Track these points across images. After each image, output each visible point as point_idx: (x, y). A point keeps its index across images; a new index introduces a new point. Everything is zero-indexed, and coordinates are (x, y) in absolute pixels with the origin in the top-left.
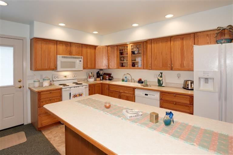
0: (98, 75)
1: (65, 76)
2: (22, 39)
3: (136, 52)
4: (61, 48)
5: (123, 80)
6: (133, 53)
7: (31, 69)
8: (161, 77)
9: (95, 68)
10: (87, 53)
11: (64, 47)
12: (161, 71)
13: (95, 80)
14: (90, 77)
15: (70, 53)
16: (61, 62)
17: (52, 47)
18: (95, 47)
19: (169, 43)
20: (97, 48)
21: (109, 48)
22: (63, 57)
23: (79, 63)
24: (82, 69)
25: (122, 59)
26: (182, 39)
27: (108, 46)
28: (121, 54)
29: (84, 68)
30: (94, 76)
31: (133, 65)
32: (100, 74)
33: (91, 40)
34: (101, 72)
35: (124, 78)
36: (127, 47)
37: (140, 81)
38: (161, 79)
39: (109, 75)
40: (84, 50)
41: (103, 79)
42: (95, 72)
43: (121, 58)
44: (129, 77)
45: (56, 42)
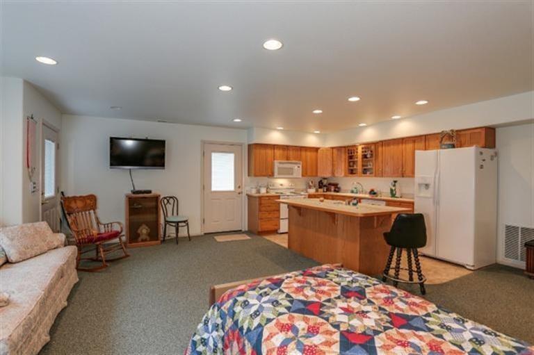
0: (321, 185)
1: (281, 185)
2: (241, 145)
3: (368, 156)
4: (278, 152)
5: (352, 192)
6: (365, 156)
7: (249, 175)
8: (394, 186)
9: (317, 176)
10: (306, 157)
11: (281, 151)
12: (395, 179)
13: (317, 191)
14: (310, 187)
15: (288, 159)
16: (279, 168)
17: (270, 152)
18: (316, 149)
19: (400, 146)
20: (319, 151)
21: (334, 150)
22: (280, 163)
23: (297, 170)
24: (300, 176)
25: (351, 164)
26: (414, 142)
27: (333, 148)
28: (351, 157)
29: (303, 176)
30: (315, 187)
31: (365, 171)
32: (322, 183)
33: (311, 140)
34: (325, 182)
35: (354, 189)
36: (357, 149)
37: (372, 192)
38: (393, 188)
39: (336, 185)
40: (303, 153)
41: (328, 190)
42: (317, 180)
43: (349, 162)
44: (359, 188)
45: (274, 147)
